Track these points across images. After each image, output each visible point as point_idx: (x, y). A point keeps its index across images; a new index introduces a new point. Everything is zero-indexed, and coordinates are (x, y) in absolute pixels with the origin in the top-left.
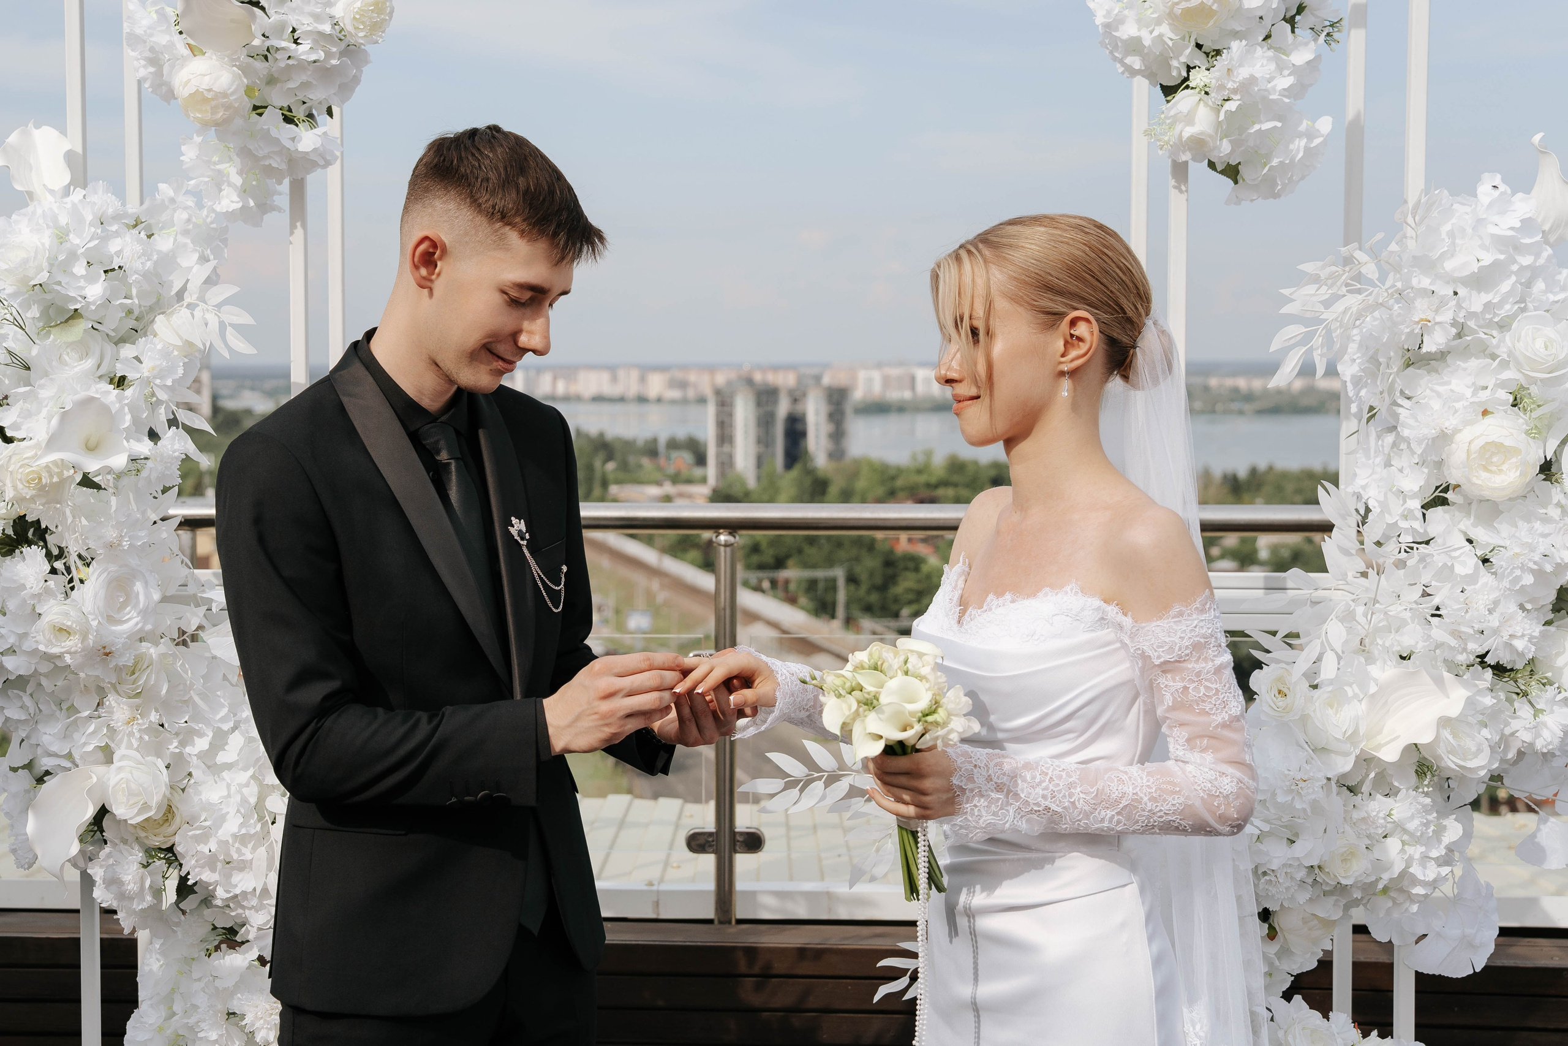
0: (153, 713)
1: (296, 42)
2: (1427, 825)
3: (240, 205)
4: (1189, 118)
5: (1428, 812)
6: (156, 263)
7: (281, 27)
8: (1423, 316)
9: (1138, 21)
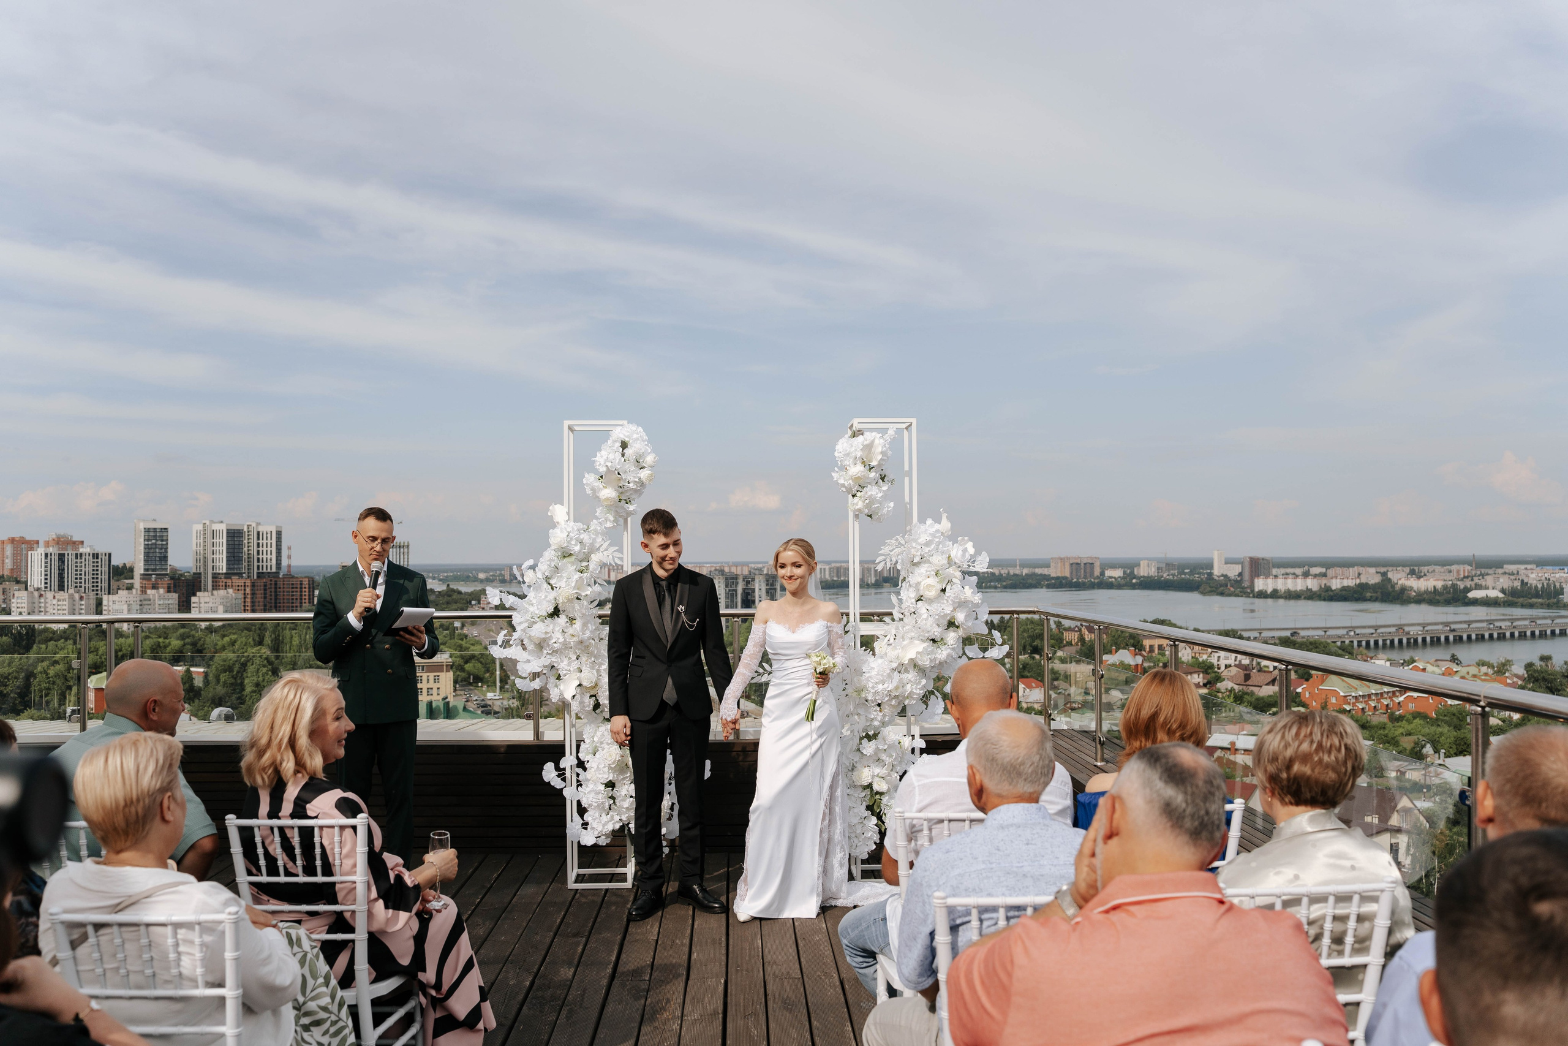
1: (629, 483)
4: (856, 504)
6: (593, 541)
8: (915, 553)
9: (844, 479)
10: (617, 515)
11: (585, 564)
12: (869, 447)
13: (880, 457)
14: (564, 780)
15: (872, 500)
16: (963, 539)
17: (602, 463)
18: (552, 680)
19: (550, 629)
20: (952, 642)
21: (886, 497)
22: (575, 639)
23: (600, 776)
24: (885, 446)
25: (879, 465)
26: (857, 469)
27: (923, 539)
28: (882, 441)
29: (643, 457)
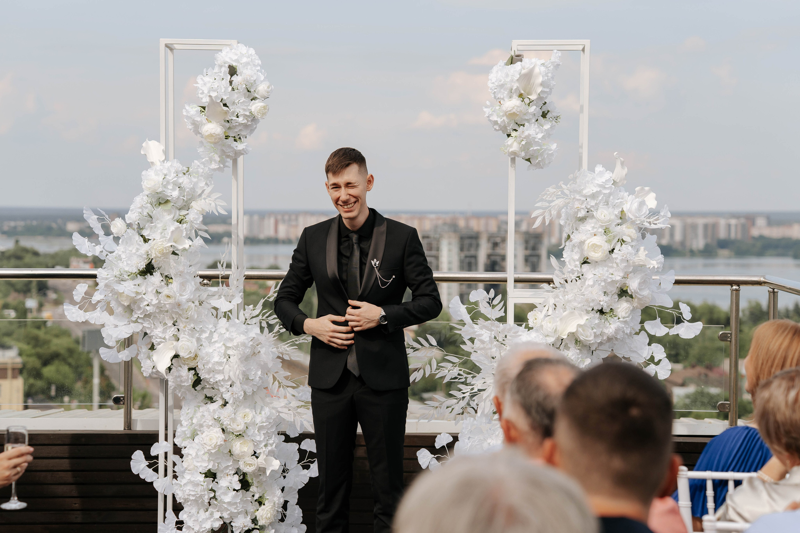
0: (192, 324)
1: (238, 117)
2: (578, 358)
3: (218, 167)
4: (511, 146)
5: (578, 355)
6: (194, 185)
7: (233, 112)
8: (577, 206)
9: (497, 115)
10: (224, 155)
11: (184, 212)
12: (527, 77)
13: (539, 90)
14: (156, 470)
15: (530, 142)
16: (642, 189)
17: (206, 92)
18: (145, 349)
19: (142, 289)
20: (623, 314)
21: (548, 135)
22: (170, 301)
23: (199, 464)
24: (546, 75)
25: (540, 98)
26: (513, 103)
27: (590, 189)
28: (543, 69)
29: (255, 85)
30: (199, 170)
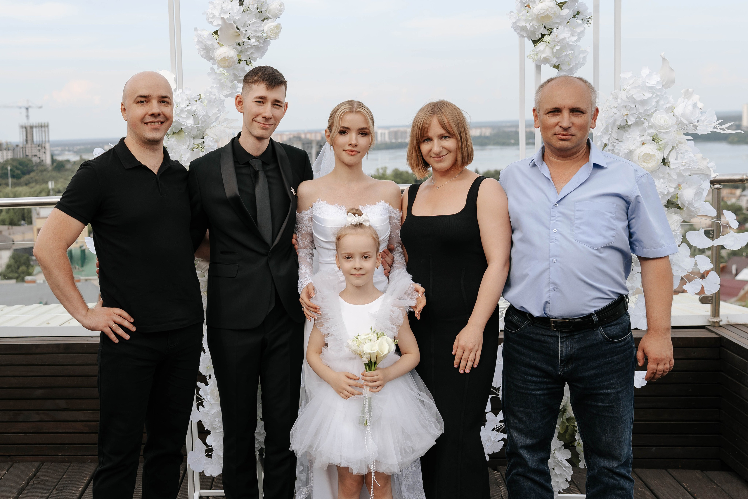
1: (249, 39)
3: (231, 92)
4: (543, 52)
6: (207, 112)
7: (245, 35)
8: (626, 113)
15: (564, 46)
17: (217, 14)
20: (674, 227)
26: (545, 6)
29: (266, 4)
30: (211, 96)
